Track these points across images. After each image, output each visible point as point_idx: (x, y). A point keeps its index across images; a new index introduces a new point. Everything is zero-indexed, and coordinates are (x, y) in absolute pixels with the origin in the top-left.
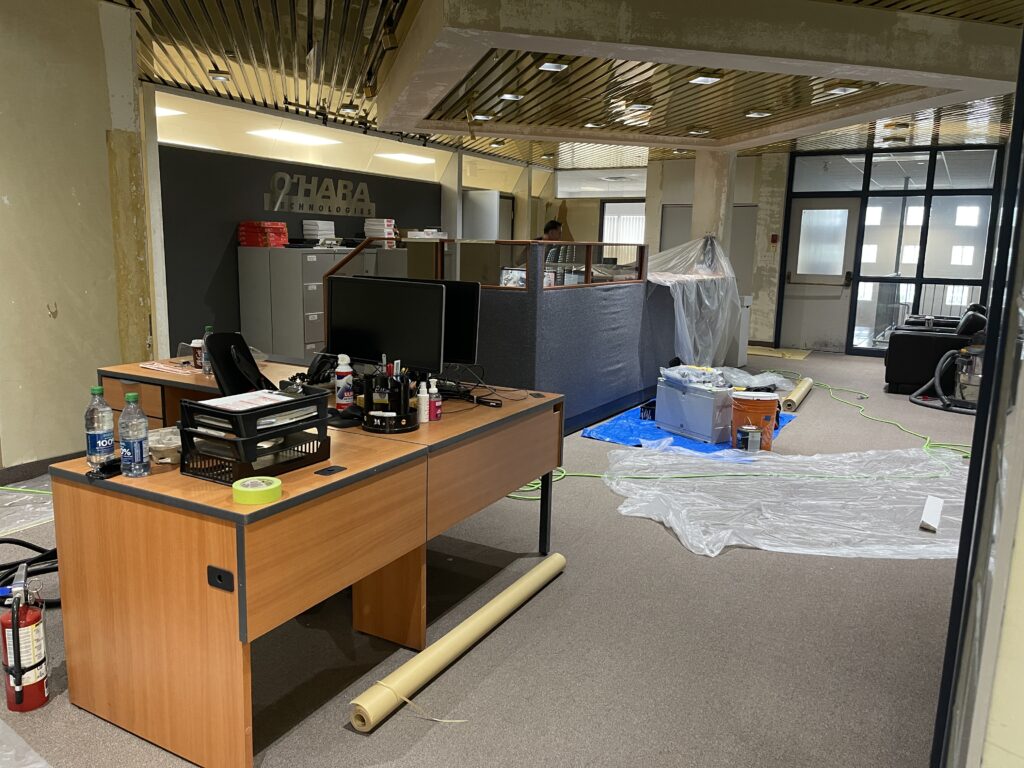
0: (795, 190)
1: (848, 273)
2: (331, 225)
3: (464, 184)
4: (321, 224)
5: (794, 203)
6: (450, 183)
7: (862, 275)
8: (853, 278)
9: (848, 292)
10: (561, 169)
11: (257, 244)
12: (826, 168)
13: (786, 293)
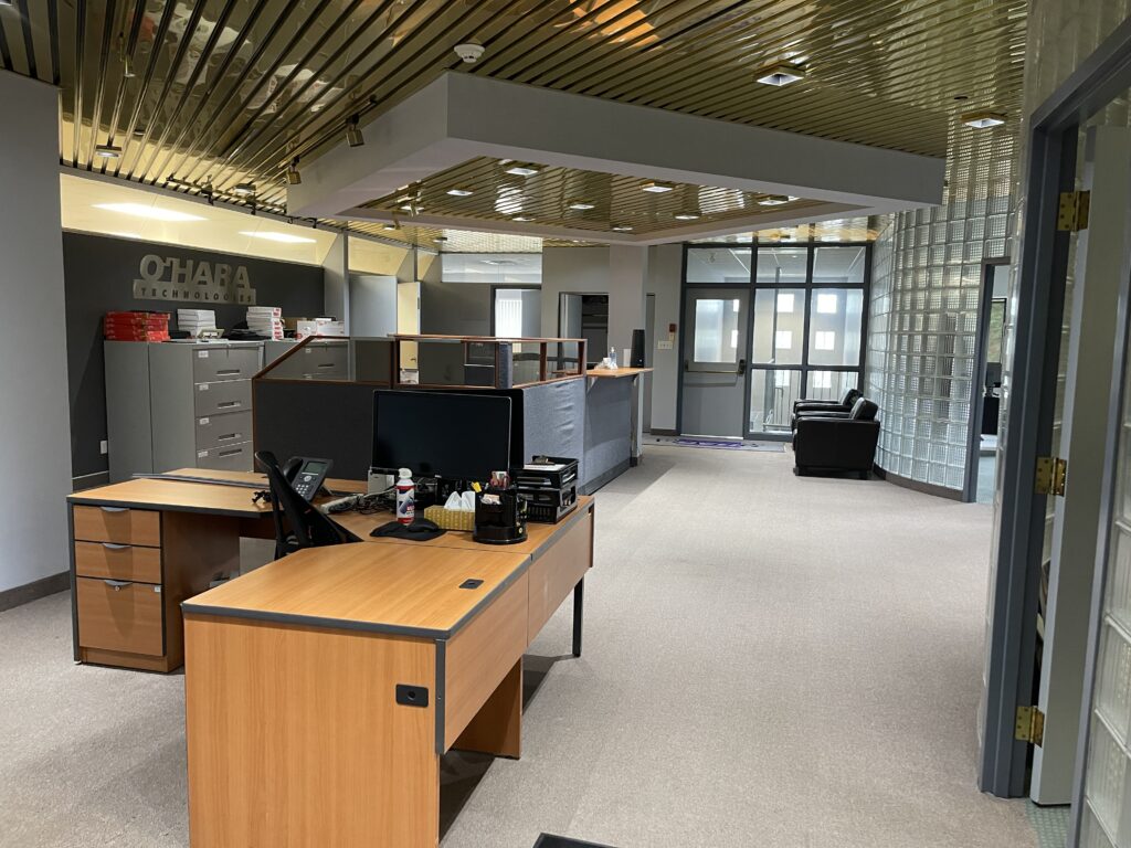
0: (688, 281)
1: (742, 361)
2: (211, 314)
3: (350, 268)
4: (201, 313)
5: (690, 293)
6: (335, 266)
7: (754, 362)
8: (745, 366)
9: (742, 379)
10: (445, 253)
11: (131, 338)
12: (713, 259)
13: (685, 381)
